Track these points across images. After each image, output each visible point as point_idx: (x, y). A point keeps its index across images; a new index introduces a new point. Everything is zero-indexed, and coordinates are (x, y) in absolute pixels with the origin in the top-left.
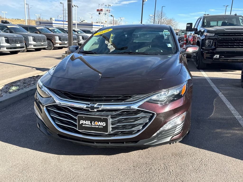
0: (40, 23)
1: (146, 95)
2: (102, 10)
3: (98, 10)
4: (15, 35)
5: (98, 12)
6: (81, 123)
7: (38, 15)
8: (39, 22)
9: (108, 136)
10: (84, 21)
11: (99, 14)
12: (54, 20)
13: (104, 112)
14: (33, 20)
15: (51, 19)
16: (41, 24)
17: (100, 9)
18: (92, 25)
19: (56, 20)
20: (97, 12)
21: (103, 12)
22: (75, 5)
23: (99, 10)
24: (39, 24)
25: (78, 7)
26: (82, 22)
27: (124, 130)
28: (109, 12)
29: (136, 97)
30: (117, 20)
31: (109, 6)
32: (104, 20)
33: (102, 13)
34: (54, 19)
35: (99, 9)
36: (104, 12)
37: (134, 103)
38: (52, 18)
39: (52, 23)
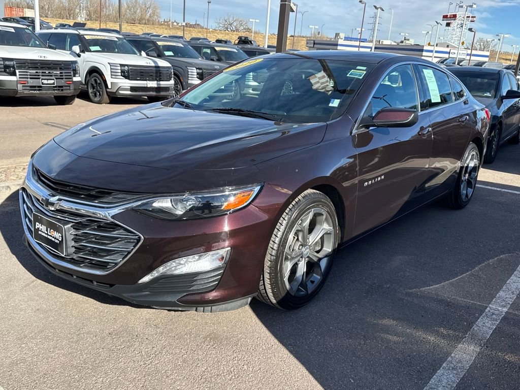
0: (314, 44)
1: (138, 196)
2: (455, 16)
3: (445, 17)
4: (217, 65)
5: (445, 22)
6: (37, 227)
7: (314, 27)
8: (313, 42)
9: (72, 262)
10: (407, 42)
11: (448, 25)
12: (343, 38)
13: (66, 215)
14: (303, 37)
15: (337, 35)
16: (315, 46)
17: (451, 14)
18: (422, 50)
19: (346, 39)
20: (443, 20)
21: (457, 21)
22: (378, 7)
23: (449, 16)
24: (312, 46)
25: (383, 10)
26: (402, 42)
27: (91, 257)
28: (471, 21)
29: (119, 196)
30: (490, 40)
31: (468, 8)
32: (456, 39)
33: (454, 24)
34: (342, 35)
35: (449, 14)
36: (460, 22)
37: (107, 208)
38: (339, 34)
39: (337, 45)
